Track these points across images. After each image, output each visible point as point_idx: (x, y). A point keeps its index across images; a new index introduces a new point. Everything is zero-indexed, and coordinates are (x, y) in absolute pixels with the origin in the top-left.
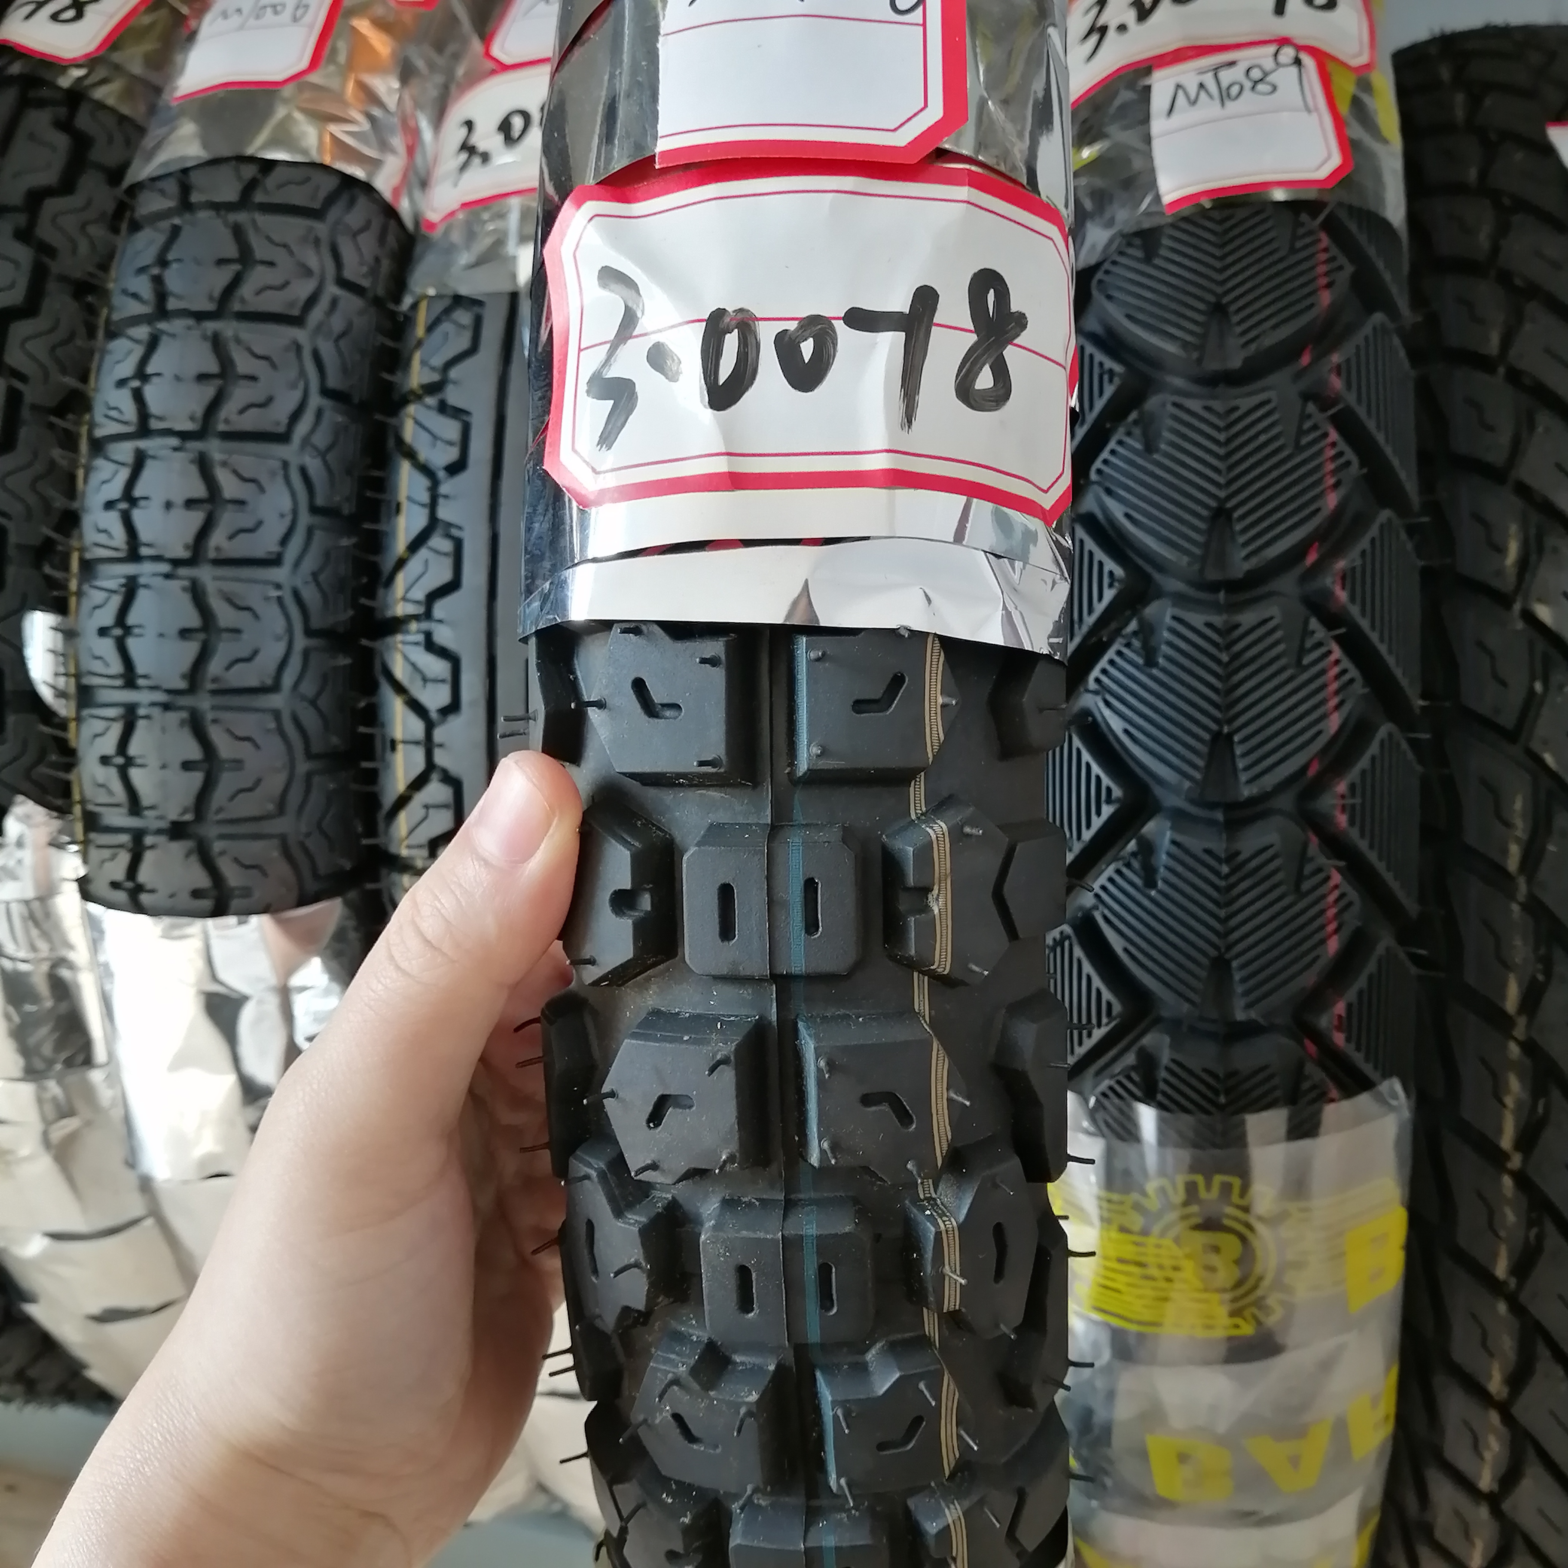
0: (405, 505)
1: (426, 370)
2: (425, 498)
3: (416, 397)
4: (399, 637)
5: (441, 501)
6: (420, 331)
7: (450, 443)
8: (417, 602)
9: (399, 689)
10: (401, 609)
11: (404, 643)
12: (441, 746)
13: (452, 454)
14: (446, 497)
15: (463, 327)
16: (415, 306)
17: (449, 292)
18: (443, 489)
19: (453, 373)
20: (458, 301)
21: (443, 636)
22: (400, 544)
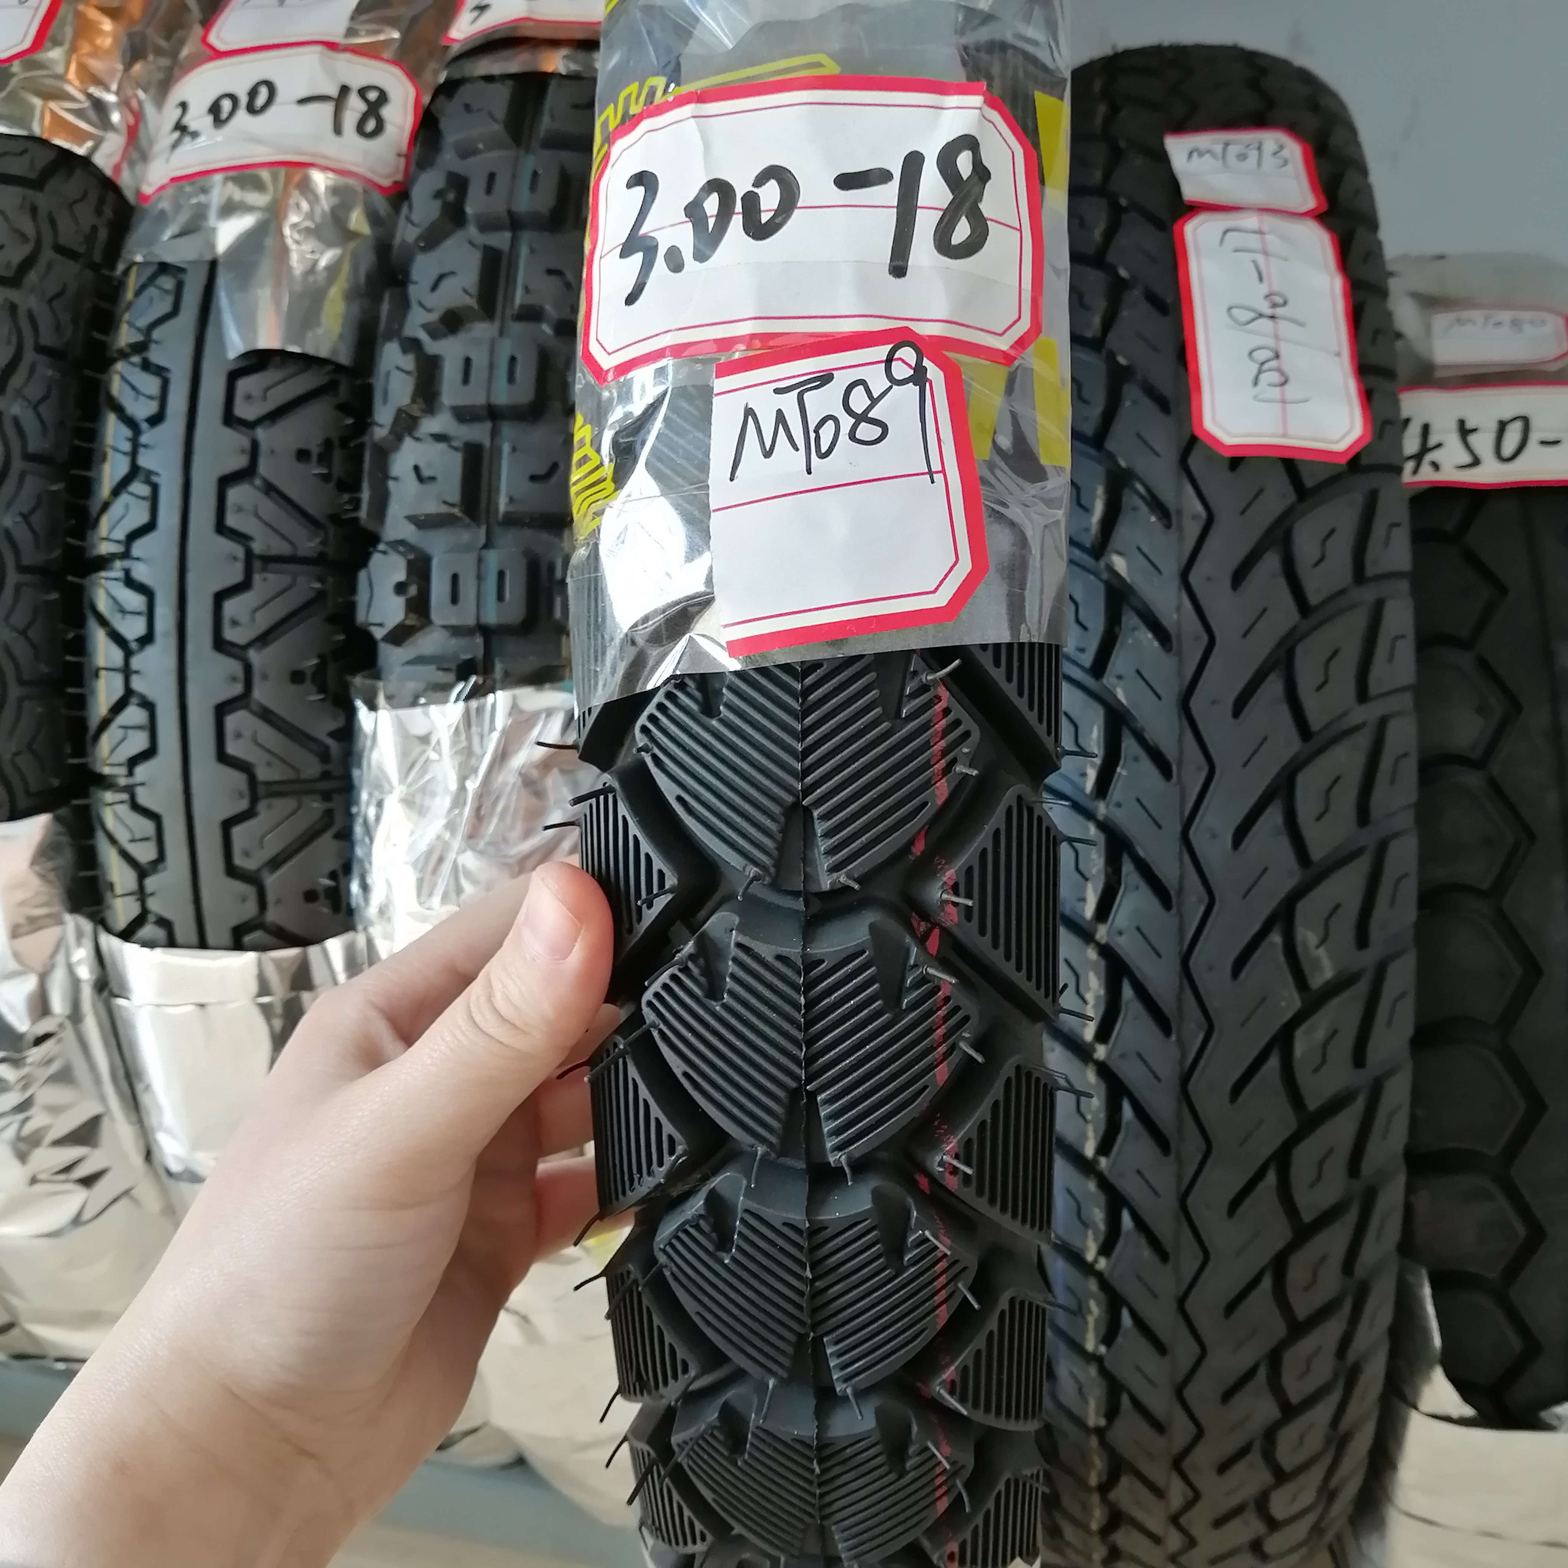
0: (110, 453)
1: (133, 331)
2: (127, 446)
3: (123, 355)
4: (103, 574)
5: (142, 450)
6: (129, 295)
7: (151, 398)
8: (118, 542)
9: (103, 622)
10: (105, 548)
11: (107, 579)
12: (137, 672)
13: (152, 408)
14: (145, 446)
15: (166, 291)
16: (126, 272)
17: (157, 260)
18: (143, 439)
19: (156, 334)
20: (164, 268)
21: (140, 572)
22: (105, 489)
